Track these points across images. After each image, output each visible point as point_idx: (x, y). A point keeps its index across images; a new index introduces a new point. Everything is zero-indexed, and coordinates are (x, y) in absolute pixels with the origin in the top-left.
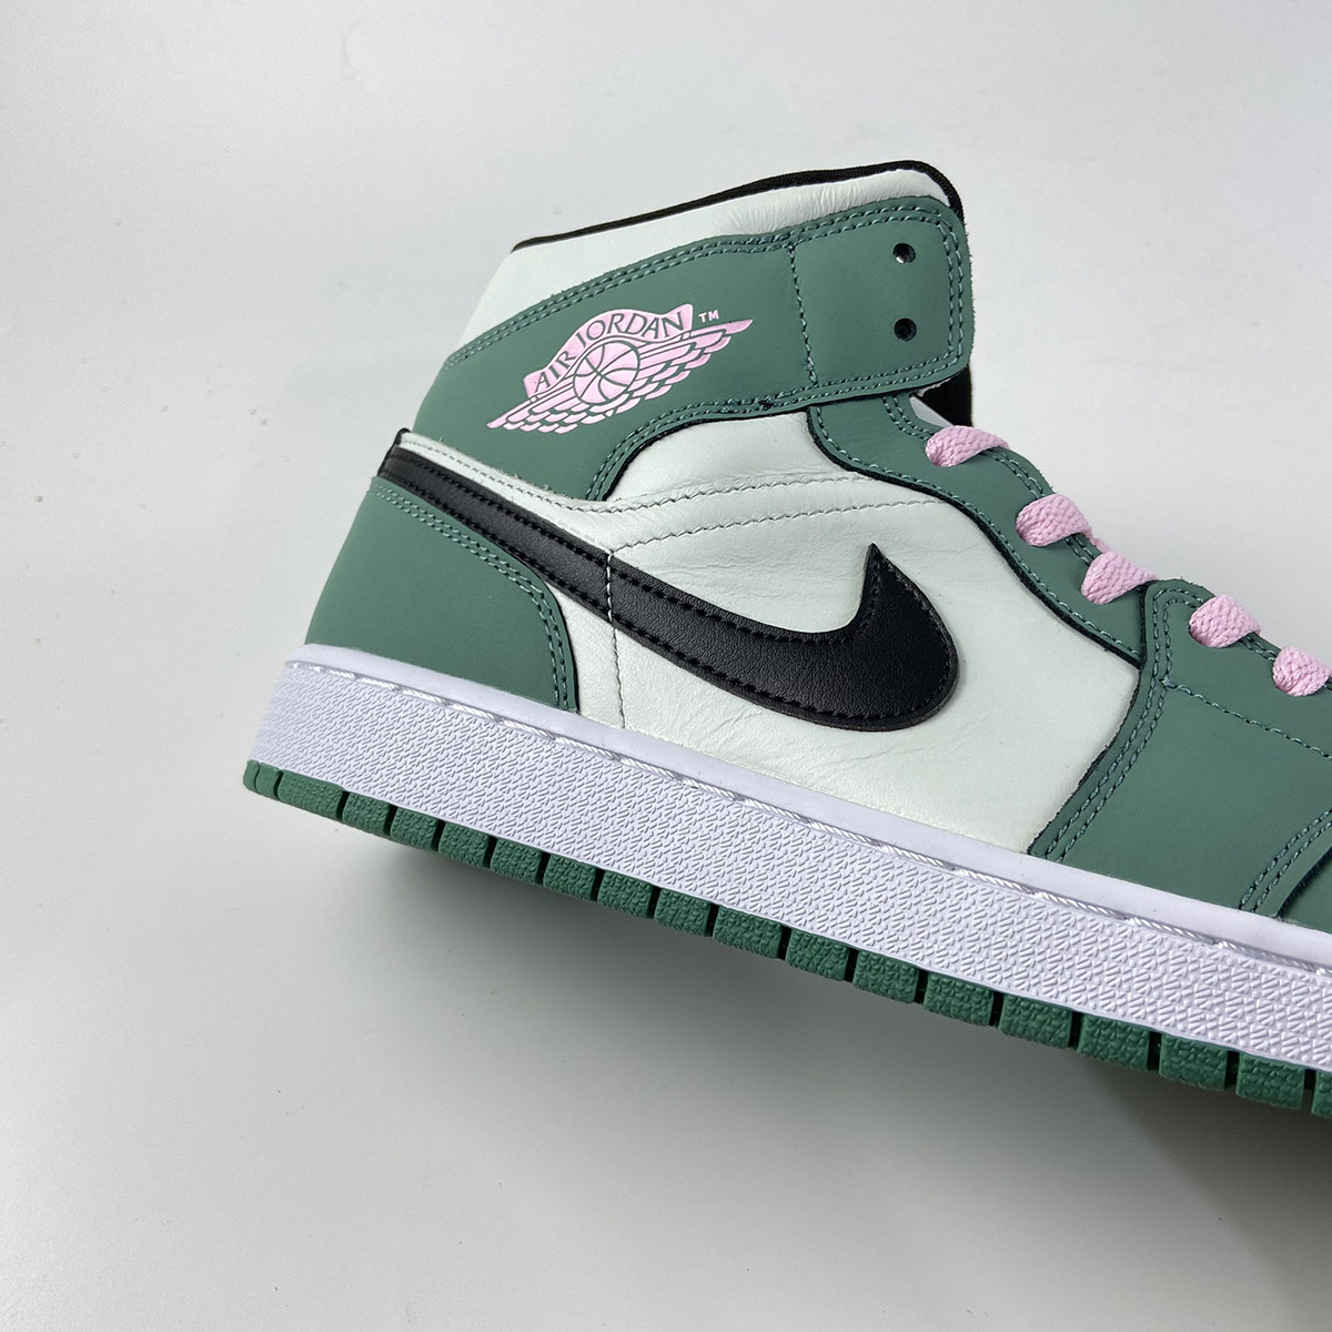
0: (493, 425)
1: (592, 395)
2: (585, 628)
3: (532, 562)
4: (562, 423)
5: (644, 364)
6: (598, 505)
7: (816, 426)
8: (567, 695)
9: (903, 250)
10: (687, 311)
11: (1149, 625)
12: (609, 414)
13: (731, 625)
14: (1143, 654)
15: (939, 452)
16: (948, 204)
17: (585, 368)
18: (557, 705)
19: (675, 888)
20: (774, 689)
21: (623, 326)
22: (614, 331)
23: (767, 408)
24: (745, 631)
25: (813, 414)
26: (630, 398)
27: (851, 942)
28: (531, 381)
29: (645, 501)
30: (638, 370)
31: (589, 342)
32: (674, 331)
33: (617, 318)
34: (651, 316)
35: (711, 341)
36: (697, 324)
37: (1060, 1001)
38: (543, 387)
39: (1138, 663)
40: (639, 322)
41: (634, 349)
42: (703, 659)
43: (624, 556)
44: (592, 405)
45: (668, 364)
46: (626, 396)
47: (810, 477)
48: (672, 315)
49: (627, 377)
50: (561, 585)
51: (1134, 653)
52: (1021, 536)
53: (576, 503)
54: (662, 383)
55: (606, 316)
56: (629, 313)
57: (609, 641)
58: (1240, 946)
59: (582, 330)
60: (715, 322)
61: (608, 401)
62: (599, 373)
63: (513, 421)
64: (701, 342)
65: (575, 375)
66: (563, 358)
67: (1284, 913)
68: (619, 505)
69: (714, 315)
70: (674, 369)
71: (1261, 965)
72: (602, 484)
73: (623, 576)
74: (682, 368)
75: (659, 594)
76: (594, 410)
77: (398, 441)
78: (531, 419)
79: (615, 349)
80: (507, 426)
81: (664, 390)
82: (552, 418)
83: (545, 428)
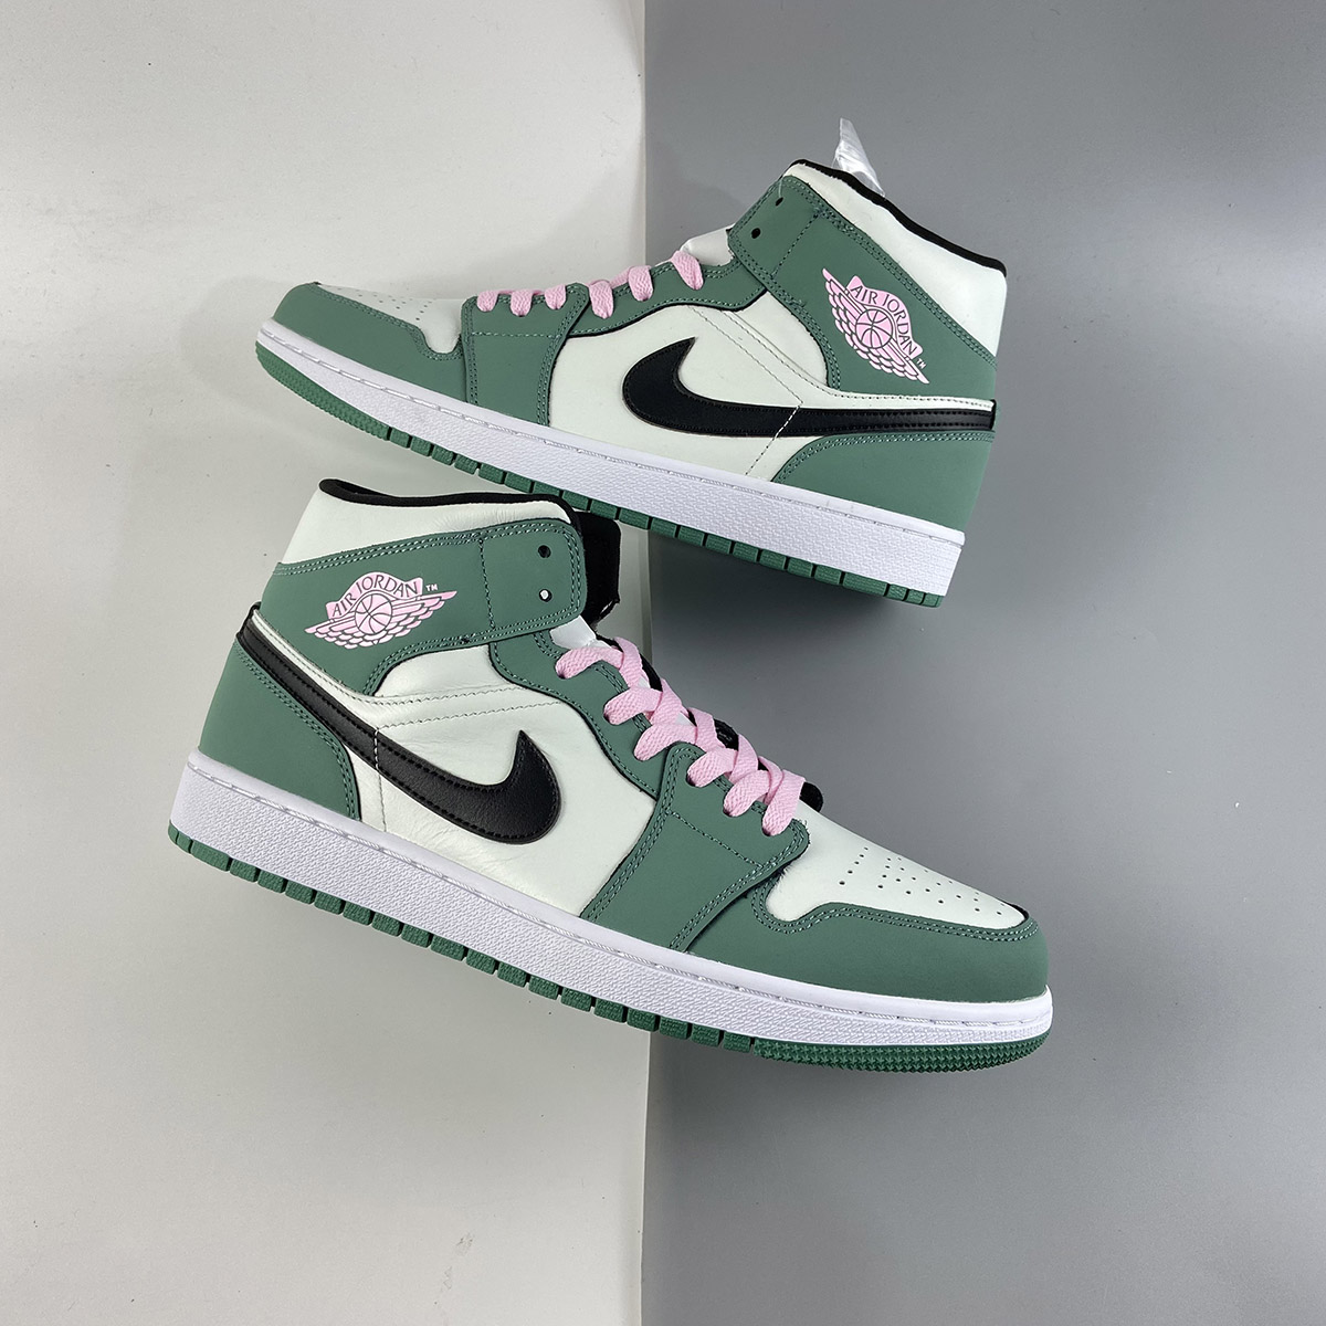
0: (310, 631)
1: (365, 628)
2: (364, 772)
3: (333, 728)
4: (348, 642)
5: (395, 612)
6: (369, 699)
7: (493, 656)
8: (353, 809)
9: (544, 551)
10: (419, 581)
11: (664, 783)
12: (375, 642)
13: (442, 778)
14: (659, 794)
15: (563, 668)
16: (569, 522)
17: (361, 608)
18: (349, 816)
19: (411, 924)
20: (464, 817)
21: (383, 584)
22: (378, 587)
23: (466, 643)
24: (450, 782)
25: (492, 647)
26: (387, 634)
27: (496, 958)
28: (330, 607)
29: (396, 699)
30: (392, 616)
31: (364, 591)
32: (412, 594)
33: (380, 578)
34: (399, 582)
35: (433, 603)
36: (425, 592)
37: (586, 992)
38: (337, 613)
39: (656, 799)
40: (392, 584)
41: (390, 602)
42: (427, 798)
43: (385, 732)
44: (366, 634)
45: (409, 615)
46: (384, 633)
47: (489, 689)
48: (411, 583)
49: (385, 619)
50: (350, 745)
51: (654, 794)
52: (607, 718)
53: (355, 695)
54: (405, 627)
55: (373, 575)
56: (387, 576)
57: (377, 780)
58: (666, 968)
59: (360, 581)
60: (435, 592)
61: (375, 634)
62: (370, 614)
63: (319, 631)
64: (428, 603)
65: (355, 611)
66: (348, 597)
67: (688, 950)
68: (382, 700)
69: (435, 587)
70: (412, 619)
71: (673, 976)
72: (370, 686)
73: (384, 745)
74: (417, 618)
75: (404, 758)
76: (367, 637)
77: (251, 614)
78: (331, 634)
79: (378, 600)
80: (317, 634)
81: (407, 632)
82: (343, 637)
83: (338, 643)
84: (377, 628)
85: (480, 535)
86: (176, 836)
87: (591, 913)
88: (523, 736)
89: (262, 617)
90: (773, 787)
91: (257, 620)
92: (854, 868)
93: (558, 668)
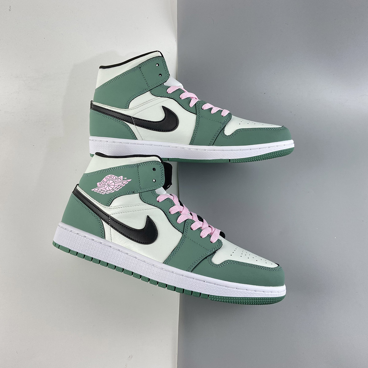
0: (92, 190)
1: (107, 189)
2: (106, 227)
3: (98, 215)
4: (103, 193)
5: (115, 185)
6: (108, 207)
7: (141, 196)
8: (103, 236)
9: (154, 169)
10: (122, 177)
11: (185, 229)
12: (110, 192)
13: (127, 228)
14: (183, 232)
15: (158, 200)
16: (161, 162)
17: (106, 184)
18: (102, 238)
19: (118, 266)
20: (133, 238)
21: (112, 178)
22: (111, 178)
23: (134, 193)
24: (129, 229)
25: (140, 194)
26: (113, 190)
27: (141, 274)
28: (98, 184)
29: (115, 207)
30: (114, 186)
31: (107, 180)
32: (120, 180)
33: (111, 176)
34: (116, 177)
35: (125, 182)
37: (165, 283)
38: (100, 185)
39: (183, 233)
40: (115, 178)
41: (114, 182)
42: (123, 233)
43: (112, 216)
44: (107, 191)
45: (119, 185)
46: (112, 190)
47: (139, 204)
48: (120, 177)
49: (113, 187)
50: (103, 219)
51: (182, 232)
52: (170, 213)
53: (104, 206)
54: (118, 189)
55: (110, 175)
56: (113, 176)
57: (110, 228)
58: (186, 276)
59: (106, 177)
60: (126, 179)
62: (109, 185)
63: (95, 190)
64: (124, 182)
65: (105, 185)
66: (103, 181)
67: (191, 272)
68: (111, 207)
69: (126, 178)
70: (120, 186)
71: (188, 278)
72: (108, 204)
73: (112, 219)
74: (121, 186)
75: (117, 222)
76: (108, 191)
77: (76, 187)
78: (98, 191)
79: (111, 182)
80: (94, 191)
81: (118, 190)
82: (101, 191)
83: (100, 193)
84: (111, 189)
85: (138, 165)
86: (55, 244)
87: (166, 262)
88: (148, 217)
89: (80, 187)
90: (213, 231)
91: (78, 188)
92: (234, 252)
93: (157, 199)
